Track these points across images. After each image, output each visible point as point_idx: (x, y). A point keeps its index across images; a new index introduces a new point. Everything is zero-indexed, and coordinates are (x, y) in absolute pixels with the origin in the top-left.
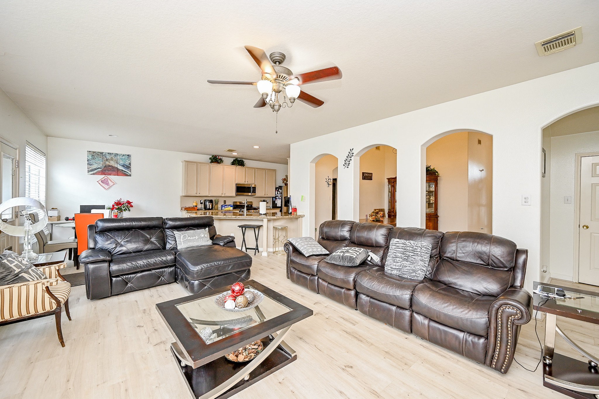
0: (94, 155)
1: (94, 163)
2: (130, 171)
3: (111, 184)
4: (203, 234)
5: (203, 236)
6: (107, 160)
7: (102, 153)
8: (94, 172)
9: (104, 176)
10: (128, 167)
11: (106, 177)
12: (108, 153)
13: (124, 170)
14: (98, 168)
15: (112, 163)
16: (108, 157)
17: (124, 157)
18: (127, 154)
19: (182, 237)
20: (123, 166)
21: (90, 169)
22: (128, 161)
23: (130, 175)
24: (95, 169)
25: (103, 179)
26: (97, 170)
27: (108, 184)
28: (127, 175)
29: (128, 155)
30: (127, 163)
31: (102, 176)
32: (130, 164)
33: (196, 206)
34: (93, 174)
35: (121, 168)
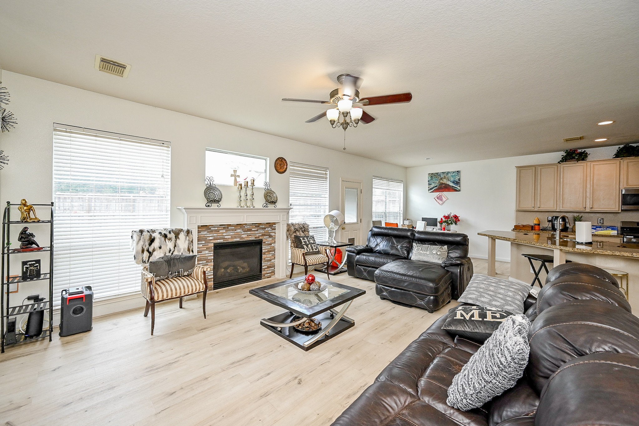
0: (433, 176)
1: (432, 183)
2: (460, 187)
3: (444, 199)
4: (436, 251)
5: (435, 252)
6: (441, 179)
7: (437, 174)
8: (432, 190)
9: (439, 193)
10: (458, 183)
11: (441, 194)
12: (442, 173)
13: (454, 186)
14: (435, 187)
15: (445, 181)
16: (442, 176)
17: (454, 174)
18: (457, 170)
19: (416, 249)
20: (453, 182)
21: (430, 188)
22: (457, 177)
23: (459, 191)
24: (433, 188)
25: (438, 196)
26: (434, 188)
27: (441, 200)
28: (456, 191)
29: (458, 172)
30: (457, 179)
31: (437, 194)
32: (459, 180)
33: (539, 225)
34: (432, 192)
35: (451, 184)
